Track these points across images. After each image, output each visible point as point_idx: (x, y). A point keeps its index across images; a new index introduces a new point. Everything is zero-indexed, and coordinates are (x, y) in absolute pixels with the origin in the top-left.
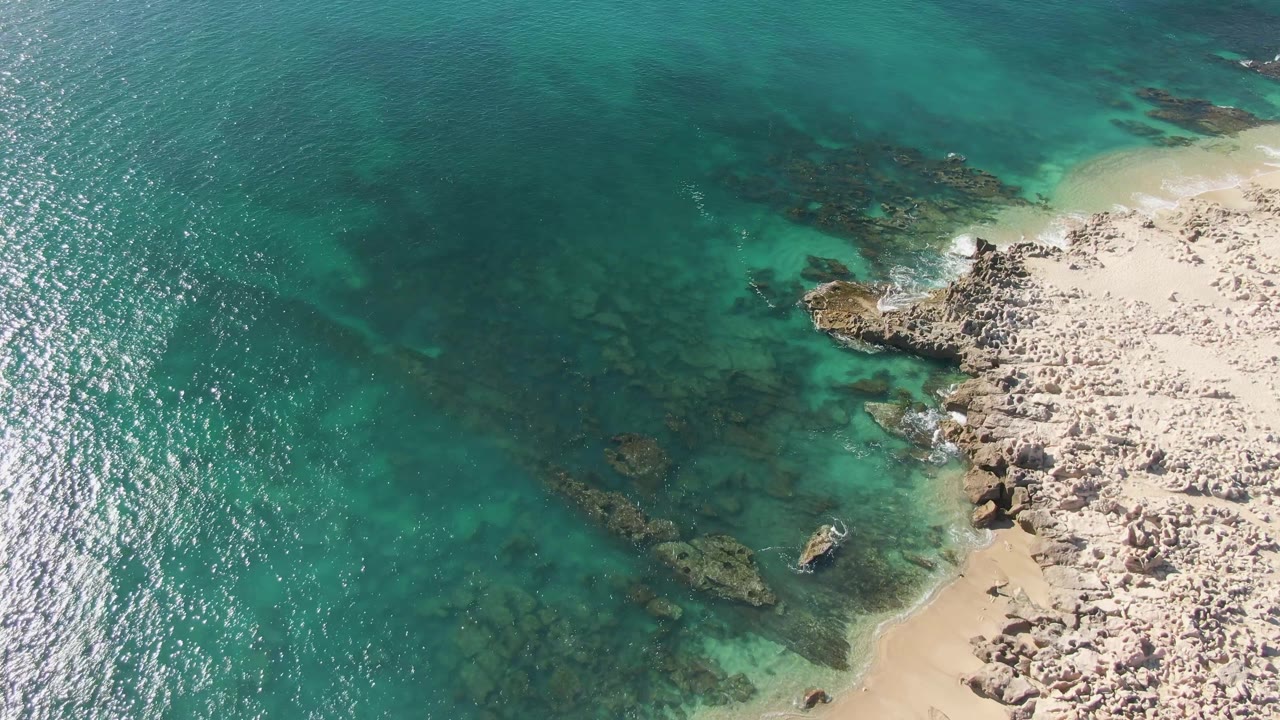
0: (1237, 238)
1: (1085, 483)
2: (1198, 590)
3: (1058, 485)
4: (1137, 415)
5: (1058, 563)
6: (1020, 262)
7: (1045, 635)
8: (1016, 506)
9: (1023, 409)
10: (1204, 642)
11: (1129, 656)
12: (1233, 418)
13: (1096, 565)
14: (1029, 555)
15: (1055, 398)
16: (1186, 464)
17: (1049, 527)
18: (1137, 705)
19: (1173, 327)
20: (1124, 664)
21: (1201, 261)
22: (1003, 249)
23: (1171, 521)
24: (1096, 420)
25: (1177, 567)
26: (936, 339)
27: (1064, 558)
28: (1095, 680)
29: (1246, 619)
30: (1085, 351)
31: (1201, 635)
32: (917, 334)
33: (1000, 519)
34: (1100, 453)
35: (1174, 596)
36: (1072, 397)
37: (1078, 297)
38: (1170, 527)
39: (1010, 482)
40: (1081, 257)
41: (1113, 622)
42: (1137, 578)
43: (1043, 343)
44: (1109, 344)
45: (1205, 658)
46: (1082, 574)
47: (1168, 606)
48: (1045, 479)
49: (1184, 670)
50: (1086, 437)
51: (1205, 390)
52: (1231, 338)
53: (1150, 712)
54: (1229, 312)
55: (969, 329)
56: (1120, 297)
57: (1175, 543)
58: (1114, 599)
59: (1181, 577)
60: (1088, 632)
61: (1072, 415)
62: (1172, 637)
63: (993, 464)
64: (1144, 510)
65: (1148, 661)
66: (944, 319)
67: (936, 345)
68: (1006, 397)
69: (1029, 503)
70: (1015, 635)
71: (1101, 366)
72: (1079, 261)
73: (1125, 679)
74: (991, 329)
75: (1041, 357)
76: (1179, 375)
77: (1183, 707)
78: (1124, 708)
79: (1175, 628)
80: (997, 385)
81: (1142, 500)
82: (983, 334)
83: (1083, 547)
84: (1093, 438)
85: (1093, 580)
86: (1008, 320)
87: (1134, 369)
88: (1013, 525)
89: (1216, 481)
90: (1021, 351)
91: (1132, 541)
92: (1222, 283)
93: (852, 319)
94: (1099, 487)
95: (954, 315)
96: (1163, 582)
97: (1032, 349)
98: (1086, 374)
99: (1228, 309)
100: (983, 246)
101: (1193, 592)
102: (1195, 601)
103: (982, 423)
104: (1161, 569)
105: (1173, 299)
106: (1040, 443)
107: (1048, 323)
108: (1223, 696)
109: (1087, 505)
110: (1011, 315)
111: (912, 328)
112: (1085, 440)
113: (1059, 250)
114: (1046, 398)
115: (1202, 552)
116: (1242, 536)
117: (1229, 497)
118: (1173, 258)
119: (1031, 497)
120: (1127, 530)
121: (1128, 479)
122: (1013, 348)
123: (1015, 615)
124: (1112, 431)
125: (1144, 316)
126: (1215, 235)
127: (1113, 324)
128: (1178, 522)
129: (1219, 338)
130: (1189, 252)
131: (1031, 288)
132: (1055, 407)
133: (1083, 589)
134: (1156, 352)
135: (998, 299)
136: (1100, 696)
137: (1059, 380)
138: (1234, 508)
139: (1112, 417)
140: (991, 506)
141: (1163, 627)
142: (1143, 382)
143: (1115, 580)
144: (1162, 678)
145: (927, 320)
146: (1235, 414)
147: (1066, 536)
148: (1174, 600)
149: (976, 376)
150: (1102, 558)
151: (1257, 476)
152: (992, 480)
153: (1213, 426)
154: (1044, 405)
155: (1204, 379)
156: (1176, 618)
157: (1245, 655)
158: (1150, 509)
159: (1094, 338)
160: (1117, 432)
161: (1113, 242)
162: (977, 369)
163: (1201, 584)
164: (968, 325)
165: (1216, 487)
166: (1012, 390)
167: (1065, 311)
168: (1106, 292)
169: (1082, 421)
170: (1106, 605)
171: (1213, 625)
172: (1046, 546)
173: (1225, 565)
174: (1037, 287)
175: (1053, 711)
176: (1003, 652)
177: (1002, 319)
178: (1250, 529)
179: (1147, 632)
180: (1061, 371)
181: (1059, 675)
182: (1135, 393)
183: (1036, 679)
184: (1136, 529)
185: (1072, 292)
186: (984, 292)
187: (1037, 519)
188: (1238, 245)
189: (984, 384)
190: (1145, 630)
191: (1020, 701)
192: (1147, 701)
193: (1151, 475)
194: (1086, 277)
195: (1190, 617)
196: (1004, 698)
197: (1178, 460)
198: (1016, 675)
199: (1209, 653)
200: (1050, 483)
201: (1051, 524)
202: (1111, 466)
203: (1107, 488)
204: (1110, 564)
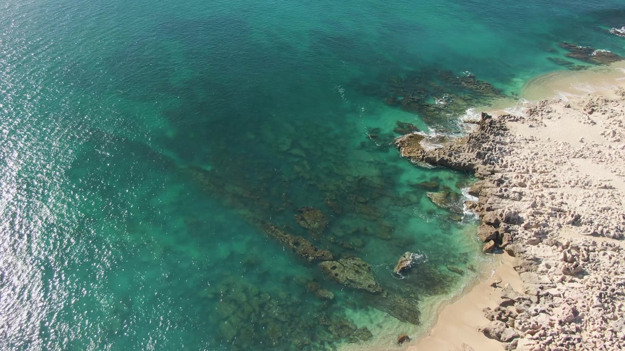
0: (612, 112)
1: (540, 230)
2: (601, 283)
3: (526, 232)
4: (565, 197)
5: (527, 271)
6: (504, 124)
7: (522, 306)
8: (504, 243)
9: (508, 195)
10: (604, 310)
11: (566, 317)
12: (615, 198)
13: (547, 271)
14: (512, 267)
15: (523, 189)
16: (591, 221)
17: (522, 253)
18: (571, 342)
19: (582, 155)
20: (563, 321)
21: (595, 123)
22: (495, 117)
23: (585, 249)
24: (545, 200)
25: (589, 272)
26: (462, 161)
27: (530, 268)
28: (548, 329)
30: (538, 166)
31: (603, 306)
32: (452, 158)
33: (497, 249)
34: (547, 216)
36: (532, 189)
37: (534, 140)
38: (584, 252)
39: (501, 231)
40: (534, 122)
41: (557, 300)
42: (568, 278)
43: (517, 162)
44: (550, 163)
45: (606, 318)
46: (540, 276)
47: (585, 291)
48: (519, 229)
49: (595, 324)
50: (540, 208)
51: (600, 185)
52: (612, 160)
53: (578, 345)
54: (610, 147)
55: (479, 155)
56: (555, 140)
57: (587, 260)
58: (557, 288)
59: (591, 277)
60: (544, 305)
61: (532, 197)
62: (588, 307)
63: (493, 221)
64: (571, 244)
65: (575, 319)
66: (466, 151)
67: (462, 164)
68: (499, 189)
69: (511, 241)
70: (506, 307)
71: (546, 174)
72: (534, 123)
73: (564, 328)
74: (490, 156)
75: (516, 169)
76: (586, 178)
77: (595, 343)
78: (564, 343)
79: (589, 302)
80: (494, 183)
81: (569, 239)
82: (486, 158)
83: (540, 263)
84: (543, 209)
85: (546, 279)
86: (499, 152)
87: (563, 175)
88: (503, 252)
89: (607, 229)
90: (506, 166)
91: (565, 259)
92: (606, 134)
93: (420, 151)
94: (547, 233)
95: (471, 149)
96: (582, 280)
97: (511, 165)
98: (539, 177)
99: (610, 146)
100: (485, 116)
101: (598, 284)
102: (599, 289)
103: (486, 202)
104: (581, 273)
105: (582, 141)
106: (516, 211)
107: (519, 153)
108: (616, 337)
109: (541, 242)
110: (500, 149)
111: (450, 155)
112: (539, 209)
113: (523, 118)
114: (519, 189)
115: (601, 265)
116: (622, 256)
117: (614, 237)
118: (581, 122)
119: (512, 238)
120: (562, 254)
121: (562, 228)
122: (501, 165)
123: (506, 297)
124: (553, 205)
125: (567, 149)
126: (602, 111)
127: (552, 153)
128: (588, 250)
129: (606, 160)
130: (589, 119)
131: (510, 136)
132: (524, 193)
133: (540, 283)
134: (574, 167)
135: (493, 141)
136: (552, 337)
137: (525, 180)
138: (617, 243)
139: (553, 198)
140: (492, 243)
141: (583, 302)
142: (568, 181)
143: (557, 279)
144: (583, 328)
145: (457, 152)
146: (616, 196)
147: (531, 257)
148: (588, 288)
149: (482, 179)
150: (550, 268)
152: (492, 230)
153: (604, 202)
154: (518, 193)
155: (599, 180)
156: (589, 297)
158: (575, 243)
159: (542, 160)
160: (556, 205)
161: (550, 114)
162: (483, 175)
163: (602, 281)
164: (479, 154)
165: (608, 232)
166: (502, 186)
167: (527, 147)
168: (548, 138)
169: (538, 200)
170: (553, 291)
171: (609, 301)
172: (521, 262)
173: (614, 271)
174: (513, 136)
175: (527, 345)
176: (500, 316)
177: (495, 151)
180: (526, 176)
181: (530, 327)
182: (564, 186)
183: (518, 329)
184: (567, 253)
185: (531, 138)
186: (486, 138)
187: (516, 249)
188: (613, 115)
189: (487, 182)
190: (574, 304)
191: (510, 340)
192: (576, 340)
193: (574, 227)
194: (538, 131)
195: (597, 297)
196: (501, 339)
197: (587, 219)
198: (507, 327)
199: (607, 315)
200: (522, 231)
201: (523, 251)
202: (553, 222)
203: (551, 233)
204: (554, 271)
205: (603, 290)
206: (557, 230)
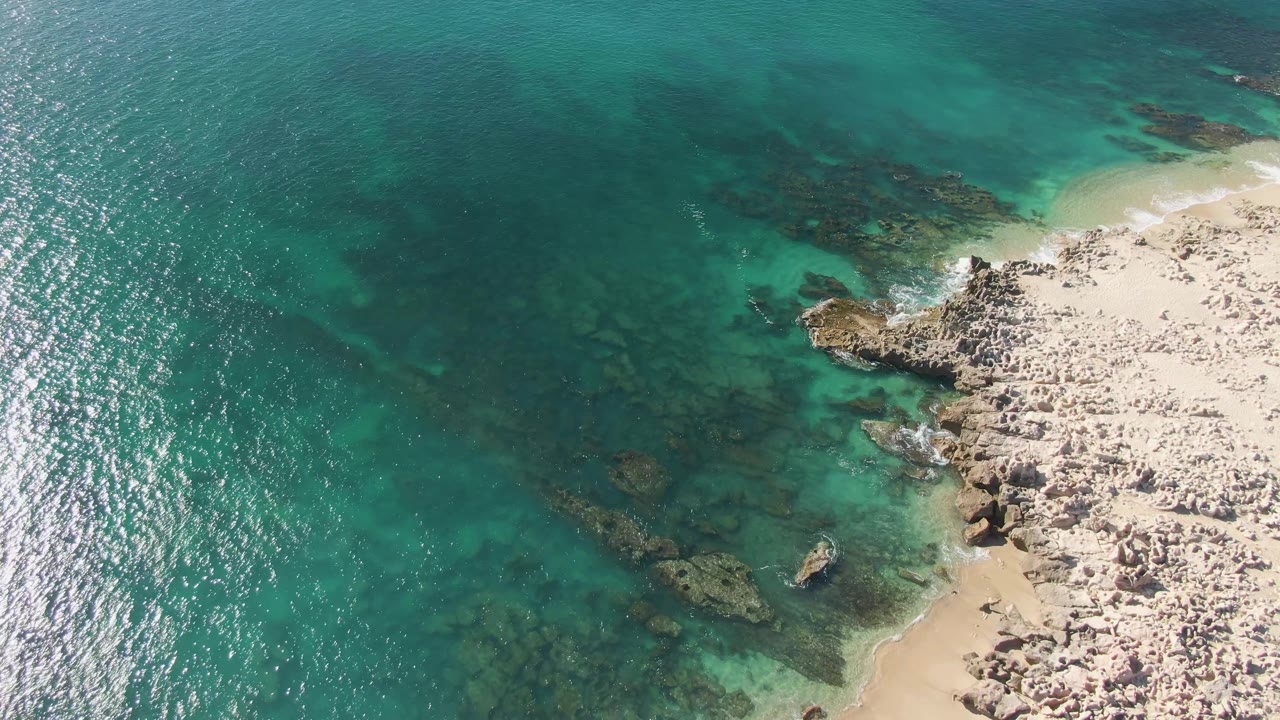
0: (1227, 256)
1: (1076, 501)
2: (1186, 608)
3: (1050, 503)
4: (1128, 434)
5: (1049, 580)
6: (1014, 280)
7: (1036, 652)
8: (1008, 524)
9: (1017, 428)
10: (1190, 660)
11: (1117, 673)
12: (1222, 437)
13: (1086, 582)
14: (1021, 571)
15: (1047, 416)
16: (1174, 482)
17: (1040, 544)
19: (1164, 346)
20: (1113, 681)
21: (1192, 279)
22: (997, 266)
23: (1160, 540)
24: (1087, 438)
25: (1165, 584)
26: (931, 356)
27: (1055, 575)
28: (1084, 696)
29: (1232, 637)
30: (1077, 369)
31: (1188, 653)
32: (912, 352)
33: (992, 537)
34: (1091, 471)
35: (1162, 614)
36: (1065, 415)
37: (1071, 315)
38: (1159, 545)
39: (1003, 500)
40: (1074, 275)
41: (1103, 640)
42: (1126, 596)
43: (1036, 361)
44: (1101, 362)
45: (1192, 675)
47: (1156, 623)
48: (1037, 497)
49: (1171, 687)
50: (1078, 455)
51: (1194, 409)
52: (1221, 356)
54: (1219, 330)
55: (964, 347)
56: (1112, 315)
57: (1163, 561)
58: (1104, 616)
59: (1169, 595)
60: (1078, 649)
61: (1064, 433)
62: (1160, 655)
63: (986, 482)
64: (1133, 529)
65: (1136, 678)
66: (939, 337)
67: (931, 363)
68: (1000, 415)
69: (1021, 520)
70: (1007, 652)
71: (1093, 384)
72: (1073, 279)
73: (1114, 696)
74: (985, 347)
75: (1034, 375)
76: (1169, 393)
79: (1163, 645)
80: (991, 403)
81: (1131, 518)
82: (977, 353)
83: (1074, 565)
84: (1084, 457)
85: (1083, 597)
86: (1002, 339)
87: (1125, 387)
88: (1006, 542)
89: (1204, 499)
90: (1014, 369)
91: (1122, 559)
92: (1212, 301)
93: (848, 337)
94: (1090, 505)
95: (948, 333)
96: (1152, 600)
97: (1025, 367)
98: (1078, 392)
99: (1218, 327)
100: (978, 264)
101: (1180, 610)
102: (1183, 619)
103: (975, 441)
104: (1150, 587)
105: (1164, 317)
106: (1032, 461)
107: (1041, 341)
108: (1209, 713)
109: (1078, 523)
110: (1005, 334)
111: (908, 345)
112: (1076, 458)
113: (1053, 268)
114: (1038, 416)
115: (1190, 570)
116: (1229, 554)
117: (1217, 515)
118: (1164, 276)
119: (1023, 515)
120: (1117, 549)
121: (1118, 497)
122: (1006, 366)
123: (1008, 632)
124: (1102, 449)
125: (1135, 334)
126: (1206, 253)
127: (1105, 342)
128: (1166, 540)
129: (1209, 357)
130: (1180, 269)
131: (1025, 305)
132: (1047, 425)
133: (1073, 606)
134: (1146, 371)
135: (992, 317)
136: (1089, 713)
137: (1051, 398)
138: (1222, 527)
140: (984, 523)
141: (1151, 645)
142: (1133, 401)
143: (1105, 597)
144: (1149, 695)
145: (922, 338)
146: (1224, 432)
147: (1057, 554)
148: (1161, 618)
149: (970, 394)
150: (1092, 576)
151: (1244, 495)
152: (985, 498)
153: (1202, 444)
154: (1037, 423)
155: (1193, 397)
156: (1164, 635)
157: (1231, 673)
158: (1139, 528)
159: (1087, 356)
160: (1108, 450)
161: (1105, 260)
162: (971, 387)
163: (1189, 603)
164: (963, 343)
165: (1205, 505)
166: (1006, 408)
167: (1058, 328)
168: (1098, 310)
169: (1074, 440)
170: (1096, 623)
171: (1200, 643)
172: (1037, 564)
173: (1212, 583)
174: (1031, 305)
176: (995, 669)
177: (996, 337)
178: (1237, 547)
179: (1136, 649)
180: (1054, 389)
181: (1049, 692)
182: (1126, 411)
183: (1027, 696)
184: (1125, 547)
185: (1065, 311)
186: (978, 310)
187: (1029, 536)
188: (1228, 263)
189: (978, 402)
191: (1011, 717)
192: (1135, 718)
193: (1141, 494)
194: (1079, 295)
195: (1177, 635)
196: (996, 715)
197: (1167, 478)
198: (1007, 691)
199: (1195, 671)
200: (1041, 502)
201: (1043, 542)
202: (1101, 484)
203: (1097, 506)
204: (1100, 582)
205: (1190, 622)
206: (1109, 500)
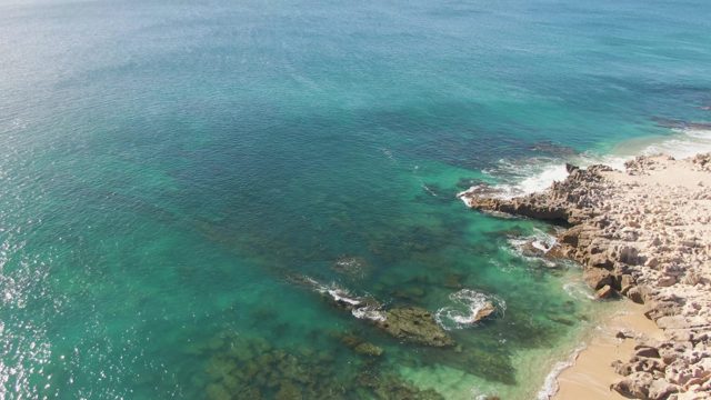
1: (674, 266)
3: (653, 271)
4: (698, 233)
5: (667, 315)
6: (596, 173)
7: (671, 353)
8: (624, 287)
9: (617, 235)
13: (697, 312)
14: (642, 314)
15: (637, 229)
17: (654, 294)
19: (706, 196)
22: (584, 167)
24: (670, 237)
26: (549, 206)
27: (670, 311)
30: (651, 207)
33: (614, 296)
34: (679, 252)
36: (649, 228)
37: (638, 186)
39: (617, 273)
43: (622, 204)
44: (666, 204)
46: (688, 318)
48: (644, 270)
55: (571, 199)
56: (666, 185)
61: (652, 236)
63: (603, 263)
67: (550, 208)
68: (604, 230)
69: (635, 283)
70: (647, 357)
71: (665, 213)
74: (585, 199)
75: (622, 211)
80: (596, 225)
82: (580, 202)
83: (684, 303)
84: (671, 245)
88: (626, 298)
90: (608, 209)
93: (492, 201)
94: (684, 269)
95: (559, 195)
97: (615, 207)
98: (655, 217)
100: (571, 168)
103: (590, 244)
105: (701, 185)
106: (634, 250)
107: (622, 196)
109: (678, 282)
110: (597, 193)
111: (533, 202)
112: (665, 246)
114: (631, 229)
118: (693, 169)
119: (635, 280)
121: (704, 264)
122: (602, 207)
123: (643, 346)
125: (685, 192)
127: (666, 196)
130: (702, 167)
131: (607, 182)
132: (639, 233)
133: (691, 326)
134: (699, 206)
135: (586, 186)
137: (637, 221)
139: (681, 235)
140: (607, 288)
142: (696, 219)
147: (669, 297)
149: (580, 223)
150: (700, 309)
152: (603, 273)
154: (631, 232)
159: (655, 201)
160: (688, 241)
161: (652, 166)
162: (580, 219)
166: (607, 227)
167: (632, 191)
168: (656, 183)
169: (660, 239)
172: (655, 305)
174: (610, 182)
176: (640, 367)
180: (638, 216)
181: (691, 375)
182: (693, 223)
186: (577, 184)
187: (643, 291)
189: (586, 226)
191: (664, 396)
194: (641, 178)
196: (648, 396)
198: (655, 378)
200: (647, 271)
202: (689, 258)
203: (690, 269)
206: (698, 266)
